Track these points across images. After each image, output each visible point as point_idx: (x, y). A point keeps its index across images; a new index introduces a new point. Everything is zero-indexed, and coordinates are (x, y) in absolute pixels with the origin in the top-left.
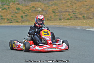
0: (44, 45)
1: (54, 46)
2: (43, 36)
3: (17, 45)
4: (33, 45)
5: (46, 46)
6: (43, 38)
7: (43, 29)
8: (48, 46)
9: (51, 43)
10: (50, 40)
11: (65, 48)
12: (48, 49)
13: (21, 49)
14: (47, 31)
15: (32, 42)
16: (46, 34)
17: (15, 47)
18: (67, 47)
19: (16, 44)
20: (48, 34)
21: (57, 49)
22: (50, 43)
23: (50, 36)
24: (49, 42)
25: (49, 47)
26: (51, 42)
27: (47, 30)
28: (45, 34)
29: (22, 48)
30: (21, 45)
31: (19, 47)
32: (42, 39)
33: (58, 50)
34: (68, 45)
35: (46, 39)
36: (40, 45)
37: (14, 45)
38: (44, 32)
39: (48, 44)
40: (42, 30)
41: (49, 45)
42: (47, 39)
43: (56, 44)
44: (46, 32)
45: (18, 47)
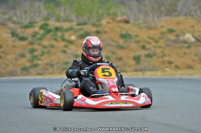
0: (103, 95)
1: (123, 98)
2: (99, 78)
3: (48, 98)
4: (81, 96)
5: (107, 98)
6: (101, 83)
7: (100, 66)
8: (110, 98)
9: (118, 93)
10: (114, 86)
11: (145, 103)
12: (111, 104)
13: (56, 104)
14: (109, 69)
15: (77, 90)
16: (107, 74)
17: (41, 103)
18: (149, 99)
19: (44, 96)
20: (110, 74)
21: (128, 103)
22: (115, 92)
23: (114, 79)
24: (114, 90)
25: (113, 99)
26: (117, 90)
27: (109, 67)
28: (104, 74)
29: (58, 102)
30: (55, 98)
31: (51, 100)
32: (99, 86)
33: (131, 105)
34: (150, 97)
35: (107, 85)
36: (95, 96)
37: (40, 98)
38: (103, 71)
39: (111, 93)
40: (98, 67)
41: (112, 96)
42: (109, 84)
43: (126, 95)
44: (105, 70)
45: (48, 100)
